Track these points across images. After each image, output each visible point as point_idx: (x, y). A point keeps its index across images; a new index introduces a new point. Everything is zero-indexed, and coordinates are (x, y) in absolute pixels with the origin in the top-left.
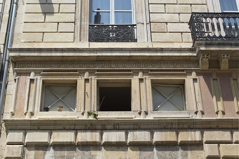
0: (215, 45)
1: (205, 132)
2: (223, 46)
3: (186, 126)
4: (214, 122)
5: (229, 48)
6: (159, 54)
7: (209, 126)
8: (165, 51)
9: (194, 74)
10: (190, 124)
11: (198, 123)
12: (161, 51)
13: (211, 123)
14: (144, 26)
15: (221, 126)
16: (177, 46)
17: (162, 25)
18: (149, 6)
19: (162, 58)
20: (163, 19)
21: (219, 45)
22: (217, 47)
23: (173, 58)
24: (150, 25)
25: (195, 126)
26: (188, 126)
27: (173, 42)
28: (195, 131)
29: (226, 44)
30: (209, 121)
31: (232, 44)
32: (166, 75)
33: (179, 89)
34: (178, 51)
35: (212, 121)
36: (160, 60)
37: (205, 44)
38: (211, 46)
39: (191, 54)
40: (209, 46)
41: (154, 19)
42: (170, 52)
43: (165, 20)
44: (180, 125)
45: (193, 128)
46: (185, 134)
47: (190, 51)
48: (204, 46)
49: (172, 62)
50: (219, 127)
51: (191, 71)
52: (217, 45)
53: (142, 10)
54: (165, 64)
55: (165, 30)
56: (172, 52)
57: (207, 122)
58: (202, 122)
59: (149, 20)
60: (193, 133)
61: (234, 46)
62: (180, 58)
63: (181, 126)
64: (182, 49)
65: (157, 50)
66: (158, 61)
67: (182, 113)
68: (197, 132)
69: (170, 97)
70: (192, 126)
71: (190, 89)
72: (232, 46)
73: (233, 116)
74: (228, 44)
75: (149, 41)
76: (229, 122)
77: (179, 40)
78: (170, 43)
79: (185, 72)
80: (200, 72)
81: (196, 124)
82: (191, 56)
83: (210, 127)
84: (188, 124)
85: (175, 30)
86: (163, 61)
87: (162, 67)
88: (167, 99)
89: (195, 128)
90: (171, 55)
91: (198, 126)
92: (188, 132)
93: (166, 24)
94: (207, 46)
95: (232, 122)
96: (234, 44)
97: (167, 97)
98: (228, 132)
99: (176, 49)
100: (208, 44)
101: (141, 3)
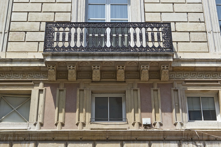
0: (61, 56)
1: (39, 144)
2: (70, 57)
3: (21, 138)
4: (49, 134)
5: (75, 59)
6: (8, 65)
7: (44, 138)
8: (14, 61)
9: (41, 84)
10: (26, 136)
11: (34, 135)
12: (10, 61)
13: (47, 135)
14: (2, 35)
15: (56, 138)
16: (30, 56)
17: (21, 34)
18: (11, 14)
19: (12, 68)
20: (23, 28)
21: (66, 56)
22: (64, 58)
23: (23, 69)
24: (8, 34)
25: (30, 138)
26: (24, 138)
27: (28, 52)
28: (29, 143)
29: (72, 55)
30: (44, 133)
31: (80, 55)
32: (12, 86)
33: (28, 99)
34: (28, 61)
35: (47, 133)
36: (10, 71)
37: (51, 55)
38: (57, 57)
39: (40, 65)
40: (56, 57)
41: (14, 28)
42: (20, 62)
43: (25, 29)
44: (15, 136)
45: (29, 140)
46: (19, 146)
47: (40, 61)
48: (50, 57)
49: (22, 73)
50: (54, 139)
51: (38, 82)
52: (64, 56)
53: (3, 18)
54: (14, 75)
55: (22, 39)
56: (22, 62)
57: (42, 134)
58: (37, 134)
59: (8, 29)
60: (27, 145)
61: (81, 57)
62: (30, 69)
63: (16, 138)
64: (32, 60)
65: (7, 60)
66: (8, 71)
67: (21, 125)
68: (31, 144)
69: (17, 108)
70: (27, 138)
71: (34, 100)
72: (79, 57)
73: (72, 128)
74: (75, 55)
75: (3, 51)
76: (65, 134)
77: (35, 50)
78: (24, 53)
79: (32, 83)
80: (49, 82)
81: (31, 136)
82: (40, 67)
83: (46, 139)
84: (24, 136)
85: (33, 39)
86: (14, 71)
87: (10, 78)
88: (14, 110)
89: (30, 140)
90: (20, 66)
91: (33, 138)
92: (22, 144)
93: (25, 33)
94: (54, 57)
95: (68, 134)
96: (81, 55)
97: (14, 108)
98: (62, 144)
99: (25, 60)
100: (55, 55)
101: (4, 11)
